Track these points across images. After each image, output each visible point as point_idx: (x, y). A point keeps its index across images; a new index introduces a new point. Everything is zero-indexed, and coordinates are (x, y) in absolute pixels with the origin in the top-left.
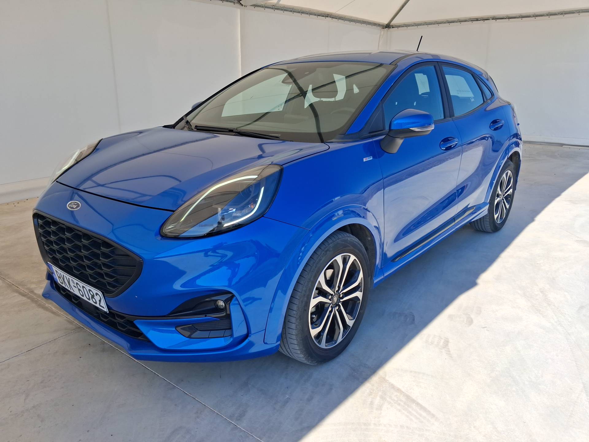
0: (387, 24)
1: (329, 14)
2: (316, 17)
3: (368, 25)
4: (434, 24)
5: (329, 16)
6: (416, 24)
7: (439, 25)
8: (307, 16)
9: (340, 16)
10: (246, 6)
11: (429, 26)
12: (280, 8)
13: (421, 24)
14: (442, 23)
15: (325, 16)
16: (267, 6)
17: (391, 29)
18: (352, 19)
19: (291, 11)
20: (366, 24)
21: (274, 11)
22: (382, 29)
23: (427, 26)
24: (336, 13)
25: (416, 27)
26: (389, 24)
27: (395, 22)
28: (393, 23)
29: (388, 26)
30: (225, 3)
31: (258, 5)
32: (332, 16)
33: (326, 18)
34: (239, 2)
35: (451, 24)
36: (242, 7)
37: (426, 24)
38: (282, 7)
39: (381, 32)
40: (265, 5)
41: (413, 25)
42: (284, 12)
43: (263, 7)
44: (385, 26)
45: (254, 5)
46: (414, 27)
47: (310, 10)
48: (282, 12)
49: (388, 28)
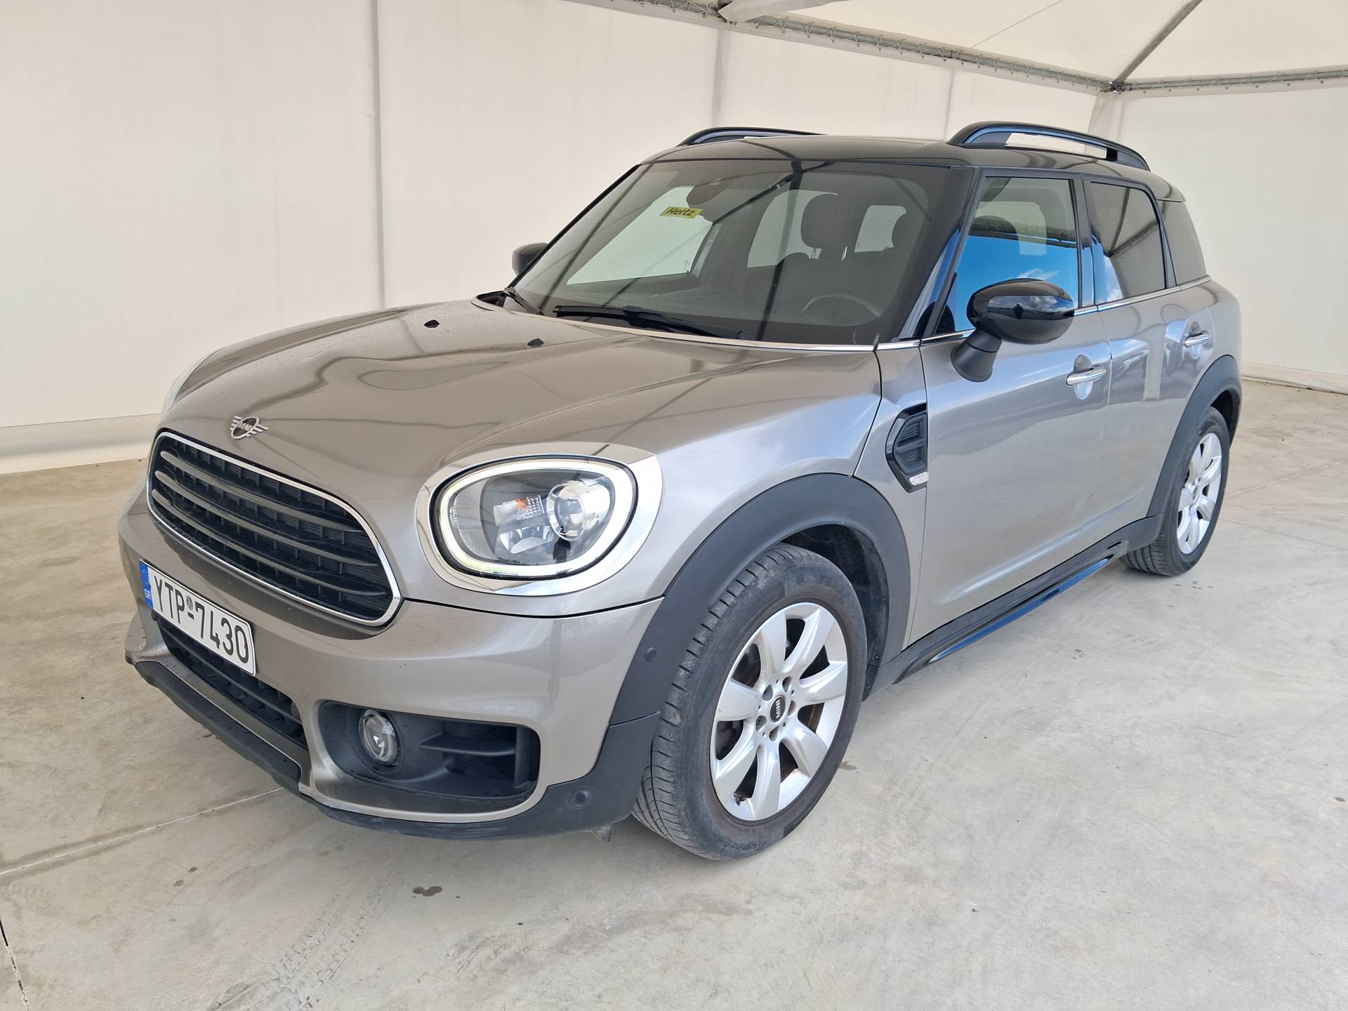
0: (1117, 79)
1: (954, 50)
2: (918, 56)
3: (1062, 83)
4: (1244, 83)
5: (953, 55)
6: (1193, 83)
7: (1257, 87)
8: (896, 52)
9: (985, 56)
10: (736, 24)
11: (1231, 88)
12: (822, 31)
13: (1208, 83)
14: (1268, 80)
15: (945, 56)
16: (790, 25)
17: (1127, 94)
18: (1018, 65)
19: (853, 39)
20: (1058, 79)
21: (809, 37)
22: (1102, 91)
23: (1222, 88)
24: (976, 48)
25: (1194, 89)
26: (1120, 81)
27: (1135, 76)
28: (1133, 77)
29: (1118, 86)
30: (679, 12)
31: (767, 20)
32: (961, 57)
33: (945, 60)
34: (716, 13)
35: (1293, 84)
36: (724, 24)
37: (1223, 82)
38: (831, 29)
39: (1097, 102)
40: (784, 22)
41: (1185, 84)
42: (833, 41)
43: (780, 27)
44: (1111, 85)
45: (755, 23)
46: (1186, 90)
47: (903, 38)
48: (828, 40)
49: (1118, 90)
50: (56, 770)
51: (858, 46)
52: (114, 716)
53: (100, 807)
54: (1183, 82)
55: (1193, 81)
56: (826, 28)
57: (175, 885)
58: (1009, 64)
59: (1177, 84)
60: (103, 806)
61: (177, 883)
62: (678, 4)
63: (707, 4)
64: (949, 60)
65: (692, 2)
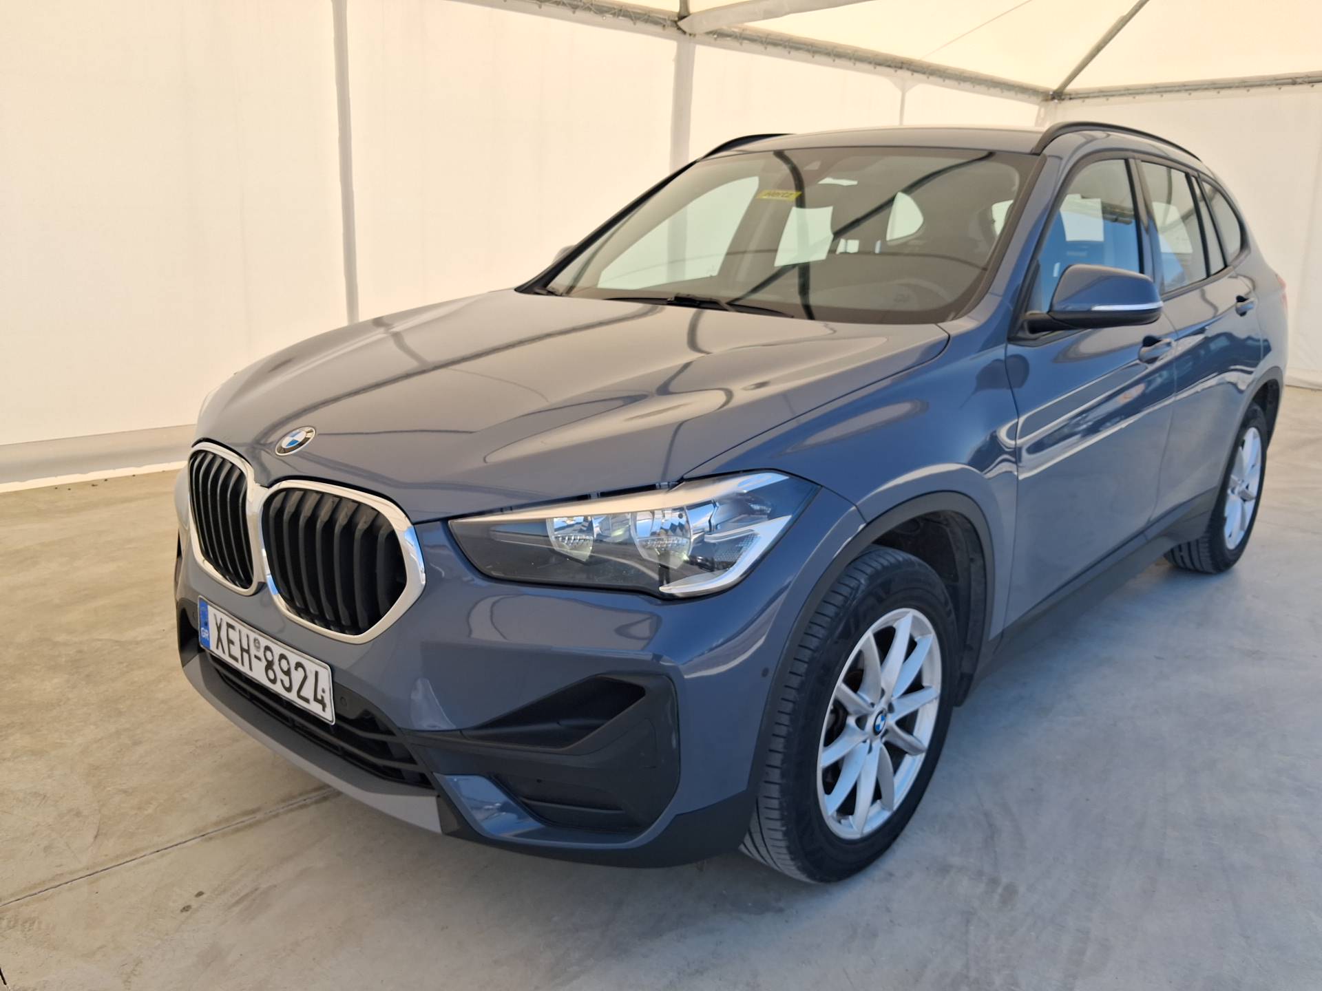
0: (1057, 90)
1: (903, 61)
2: (870, 67)
3: (1006, 93)
4: (1178, 91)
5: (904, 66)
6: (1130, 92)
8: (850, 64)
9: (933, 67)
10: (695, 35)
11: (1166, 95)
12: (778, 42)
13: (1143, 91)
15: (896, 67)
16: (746, 36)
17: (1067, 104)
18: (965, 77)
19: (808, 51)
20: (1002, 89)
21: (766, 48)
22: (1043, 101)
23: (1158, 95)
24: (925, 59)
25: (1130, 98)
26: (1060, 91)
27: (1074, 86)
28: (1072, 87)
29: (1058, 95)
30: (640, 25)
31: (725, 33)
32: (912, 67)
33: (896, 71)
34: (675, 25)
35: (1224, 92)
36: (682, 36)
37: (1158, 90)
38: (787, 41)
39: (1039, 110)
40: (741, 34)
41: (1123, 92)
42: (789, 53)
43: (736, 39)
44: (1052, 95)
45: (714, 34)
46: (1125, 99)
47: (856, 50)
48: (785, 52)
49: (1059, 100)
50: (45, 796)
51: (813, 57)
52: (100, 740)
53: (95, 833)
54: (1120, 91)
55: (1128, 90)
56: (781, 40)
57: (182, 911)
58: (956, 75)
59: (1114, 93)
60: (98, 831)
61: (184, 908)
62: (638, 16)
63: (667, 18)
64: (900, 72)
65: (652, 15)
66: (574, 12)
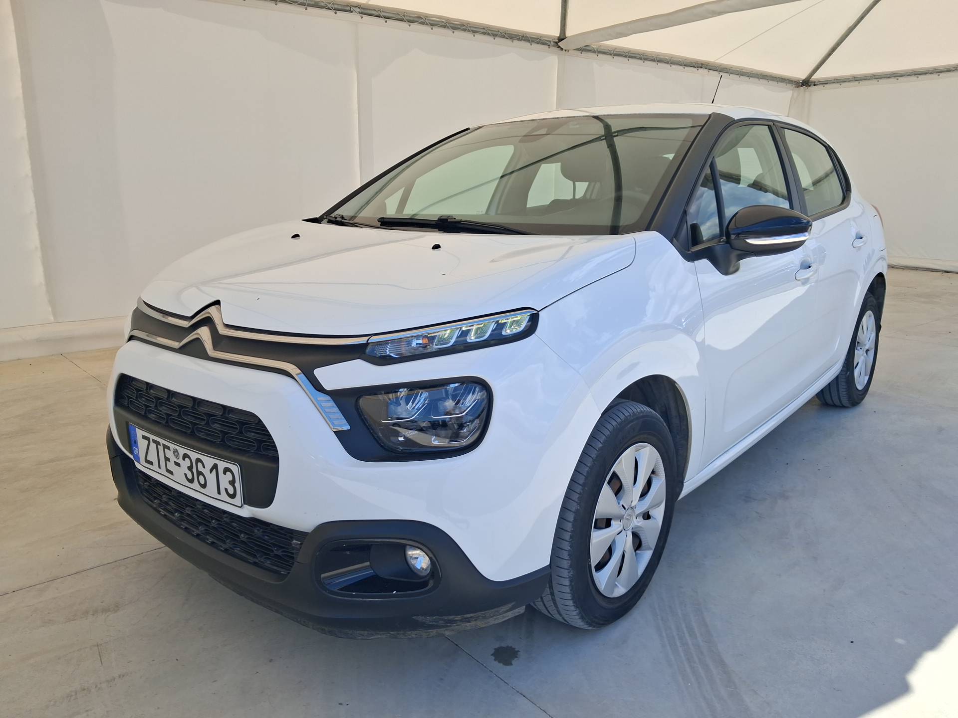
1: (703, 63)
2: (681, 67)
3: (771, 82)
4: (890, 77)
5: (703, 66)
7: (897, 79)
8: (668, 66)
9: (722, 66)
10: (568, 51)
11: (881, 81)
12: (621, 53)
13: (865, 78)
14: (904, 75)
15: (698, 67)
16: (601, 50)
17: (812, 88)
18: (744, 72)
19: (640, 59)
20: (767, 80)
21: (613, 58)
22: (795, 87)
23: (876, 81)
24: (716, 61)
25: (856, 83)
26: (807, 80)
27: (816, 77)
29: (806, 83)
30: (534, 45)
31: (587, 48)
32: (709, 67)
33: (697, 69)
34: (556, 45)
35: (921, 77)
36: (561, 51)
37: (876, 77)
39: (793, 95)
40: (597, 49)
41: (851, 80)
42: (628, 60)
43: (595, 53)
44: (801, 83)
45: (580, 50)
46: (851, 84)
47: (672, 56)
48: (625, 60)
49: (806, 86)
51: (643, 62)
54: (849, 78)
55: (855, 78)
56: (624, 52)
58: (738, 71)
59: (845, 80)
62: (534, 40)
63: (551, 40)
64: (700, 69)
65: (542, 39)
66: (494, 39)
